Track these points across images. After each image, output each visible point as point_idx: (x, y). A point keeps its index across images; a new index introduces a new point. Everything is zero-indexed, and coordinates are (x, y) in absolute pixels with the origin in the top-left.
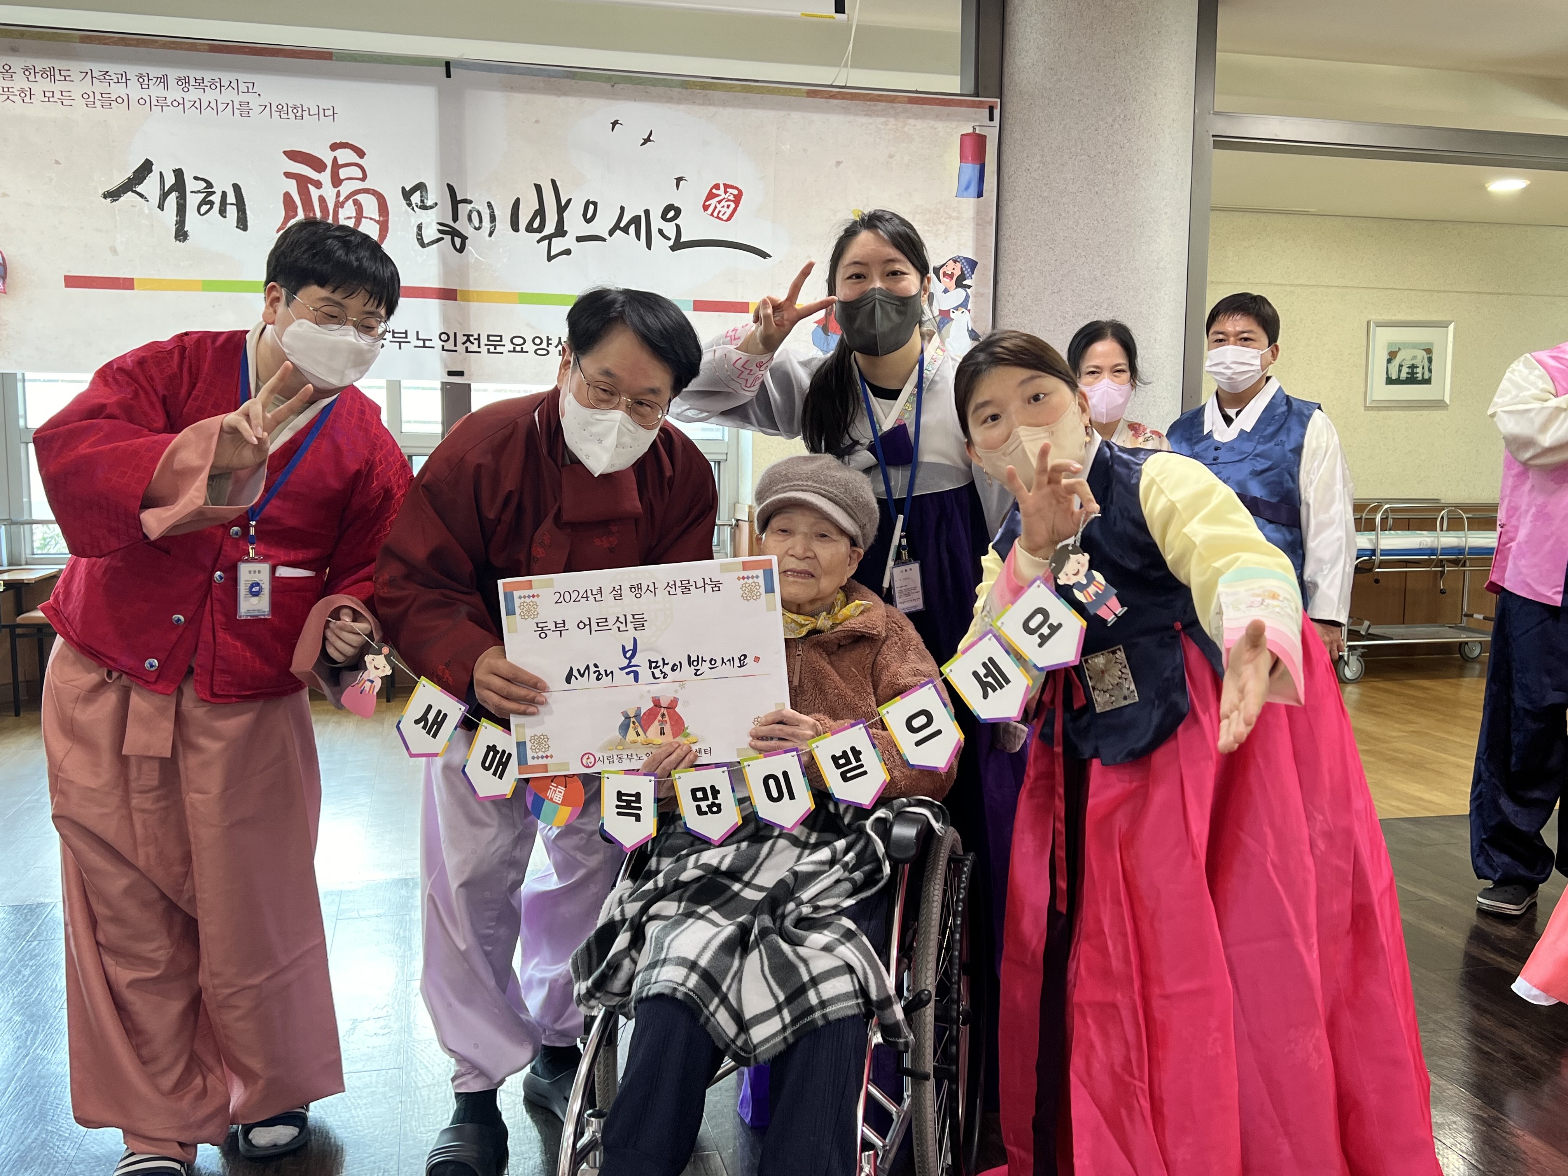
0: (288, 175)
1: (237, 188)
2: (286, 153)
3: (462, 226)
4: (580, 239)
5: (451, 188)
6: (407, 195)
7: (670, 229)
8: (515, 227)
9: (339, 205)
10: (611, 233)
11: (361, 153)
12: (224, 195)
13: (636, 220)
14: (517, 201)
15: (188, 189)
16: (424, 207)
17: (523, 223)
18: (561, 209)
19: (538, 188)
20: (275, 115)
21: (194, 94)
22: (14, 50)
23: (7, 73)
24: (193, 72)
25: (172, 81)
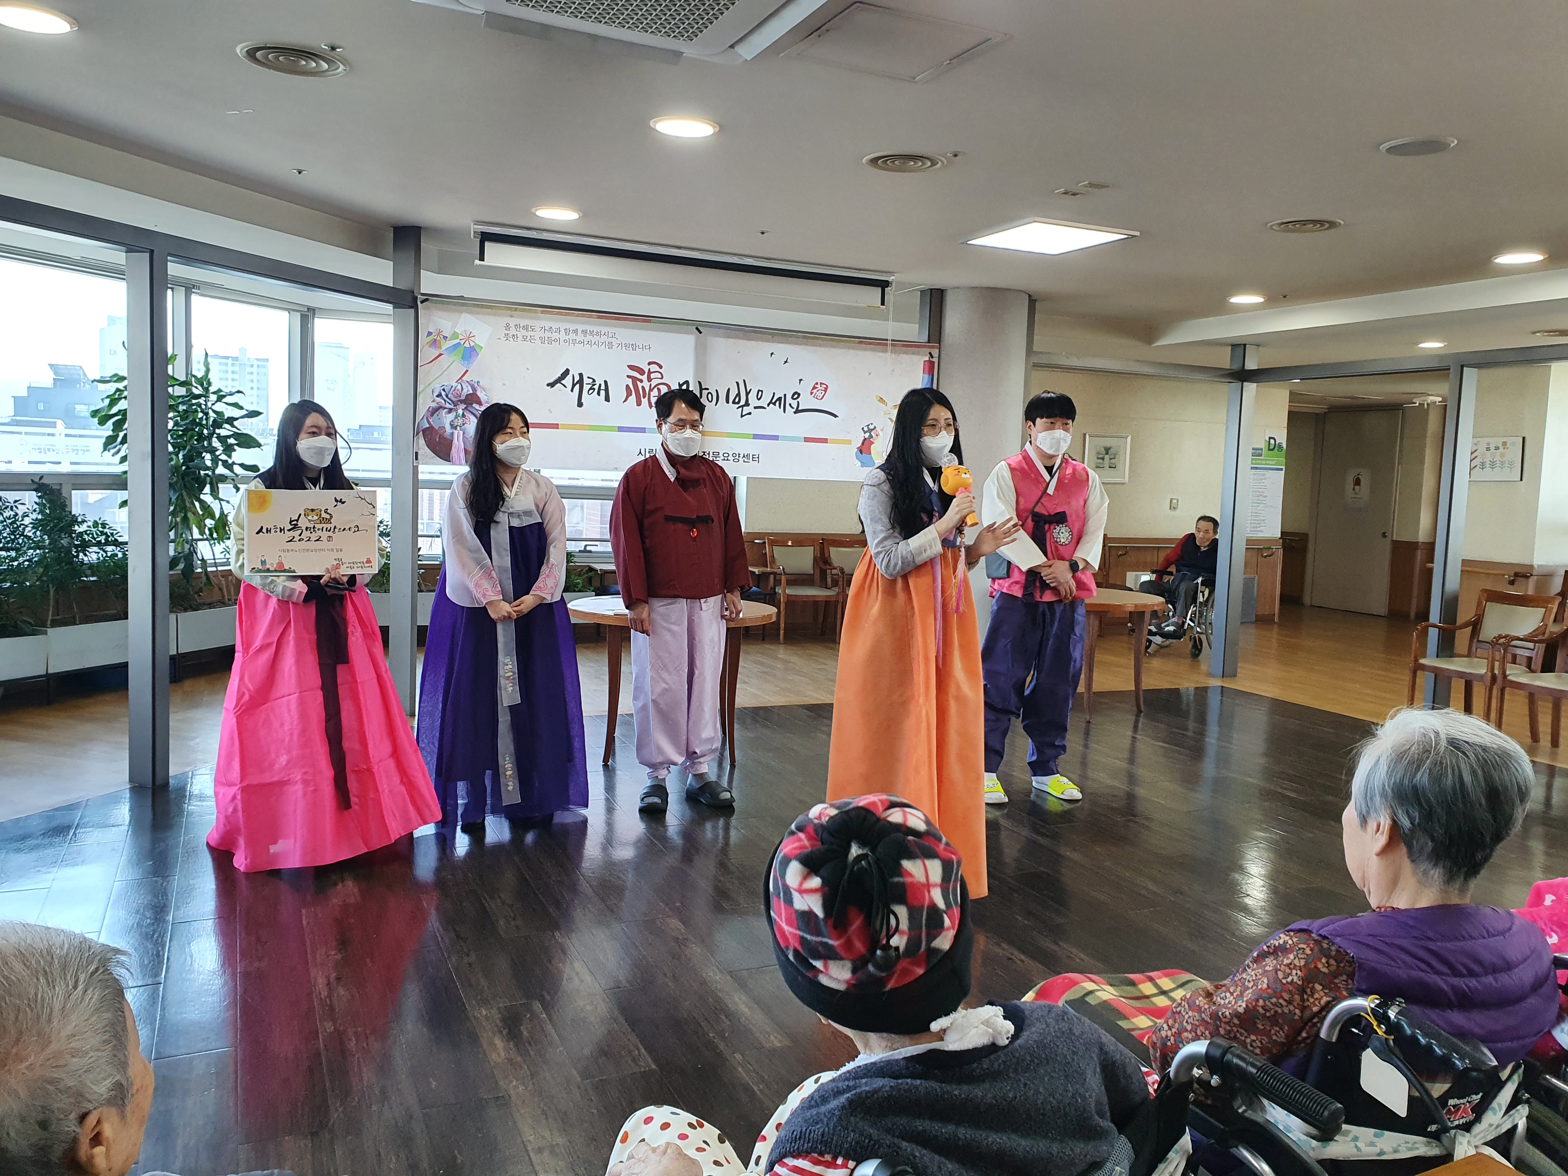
0: (628, 377)
1: (606, 382)
2: (628, 366)
4: (755, 408)
5: (699, 383)
7: (794, 403)
8: (728, 402)
9: (651, 390)
10: (768, 405)
11: (661, 367)
12: (600, 385)
13: (779, 399)
15: (585, 383)
17: (731, 400)
18: (747, 394)
19: (737, 383)
20: (624, 349)
21: (589, 338)
22: (511, 316)
23: (508, 327)
24: (589, 328)
25: (579, 332)
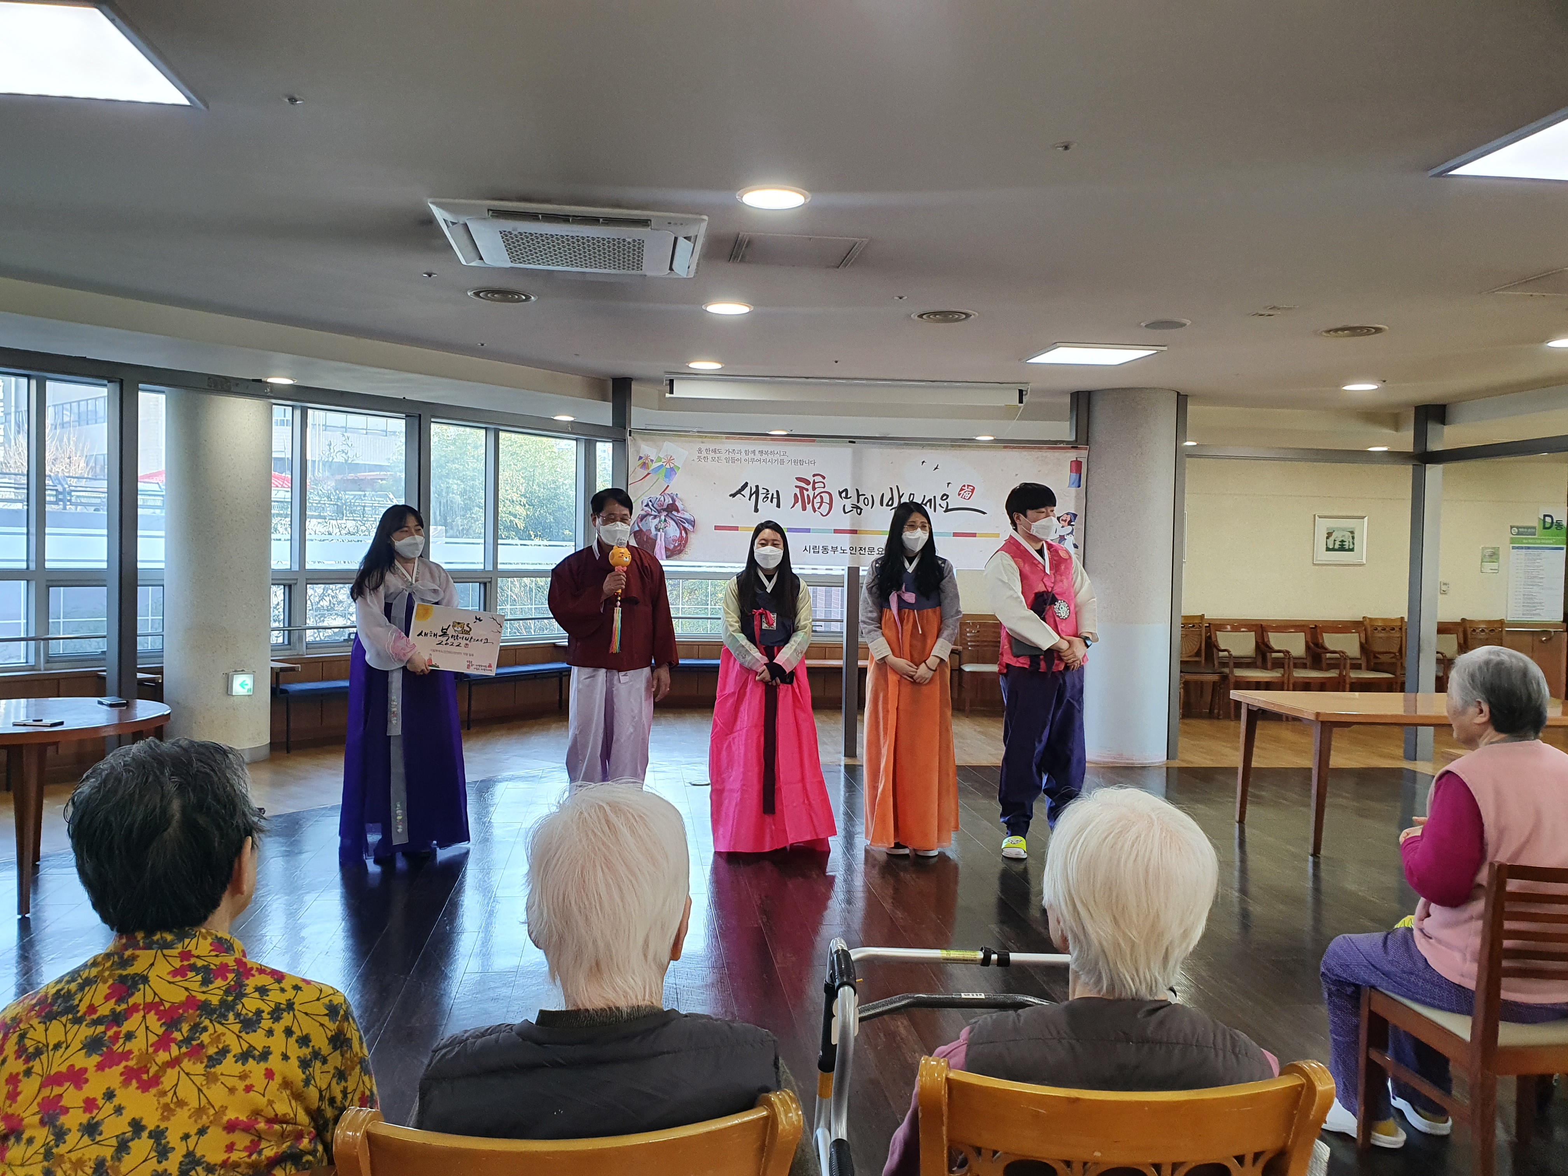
0: (796, 487)
1: (777, 492)
2: (796, 478)
3: (861, 505)
5: (857, 490)
6: (840, 493)
7: (944, 504)
8: (882, 505)
9: (814, 497)
11: (824, 478)
12: (773, 494)
13: (930, 500)
14: (883, 495)
15: (760, 493)
16: (846, 497)
17: (885, 503)
19: (891, 489)
20: (793, 464)
21: (764, 456)
22: (702, 442)
23: (700, 450)
24: (765, 448)
25: (757, 452)
